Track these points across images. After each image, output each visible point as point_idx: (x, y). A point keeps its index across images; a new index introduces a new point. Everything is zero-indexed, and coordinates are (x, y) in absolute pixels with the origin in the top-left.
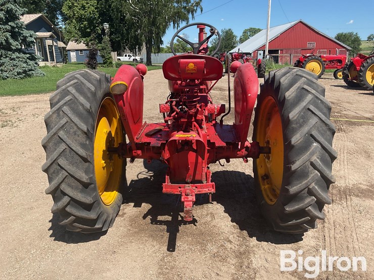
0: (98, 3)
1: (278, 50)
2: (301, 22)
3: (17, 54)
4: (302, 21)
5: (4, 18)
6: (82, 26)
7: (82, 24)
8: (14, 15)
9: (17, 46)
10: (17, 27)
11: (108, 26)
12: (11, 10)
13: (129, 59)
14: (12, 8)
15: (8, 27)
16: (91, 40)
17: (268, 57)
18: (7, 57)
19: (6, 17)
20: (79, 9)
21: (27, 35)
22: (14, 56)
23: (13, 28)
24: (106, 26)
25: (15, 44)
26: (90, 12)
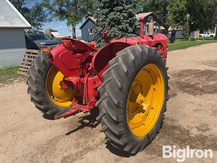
0: (187, 2)
3: (131, 34)
5: (127, 16)
6: (175, 16)
7: (176, 15)
8: (132, 14)
9: (131, 31)
10: (133, 21)
11: (189, 16)
12: (131, 12)
13: (208, 35)
14: (131, 11)
15: (128, 21)
16: (180, 25)
18: (126, 36)
19: (128, 16)
20: (175, 7)
21: (137, 25)
22: (129, 35)
23: (131, 21)
24: (188, 15)
25: (130, 29)
26: (181, 8)
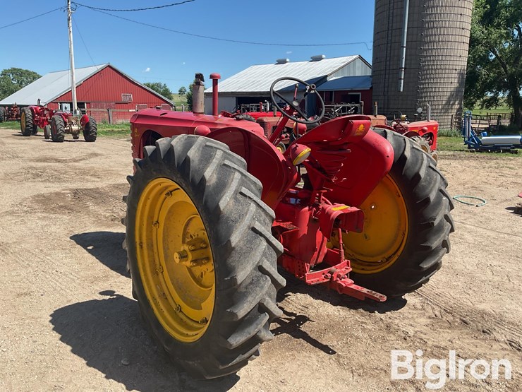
1: (83, 103)
2: (109, 66)
4: (111, 65)
17: (78, 112)
